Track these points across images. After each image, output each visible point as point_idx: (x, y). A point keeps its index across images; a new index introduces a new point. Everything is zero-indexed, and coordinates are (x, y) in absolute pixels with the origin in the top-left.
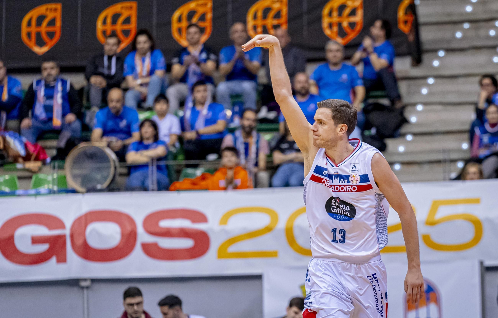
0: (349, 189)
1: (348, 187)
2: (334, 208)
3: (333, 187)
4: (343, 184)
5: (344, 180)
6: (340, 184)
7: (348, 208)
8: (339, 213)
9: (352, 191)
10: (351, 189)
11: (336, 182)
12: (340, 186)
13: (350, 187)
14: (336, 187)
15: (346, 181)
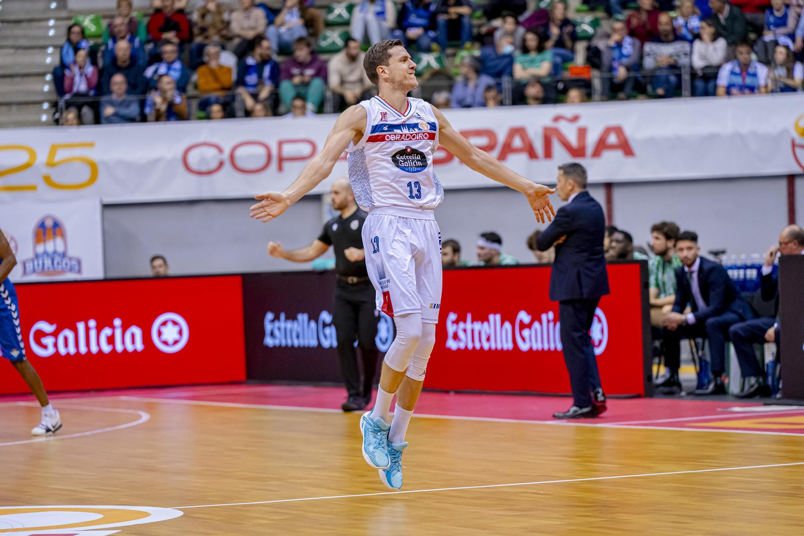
0: (421, 137)
1: (420, 134)
2: (401, 163)
3: (404, 135)
4: (414, 132)
5: (413, 129)
6: (411, 133)
7: (419, 158)
8: (409, 166)
9: (424, 139)
10: (423, 137)
11: (405, 131)
12: (411, 134)
13: (422, 134)
14: (407, 135)
15: (416, 129)
